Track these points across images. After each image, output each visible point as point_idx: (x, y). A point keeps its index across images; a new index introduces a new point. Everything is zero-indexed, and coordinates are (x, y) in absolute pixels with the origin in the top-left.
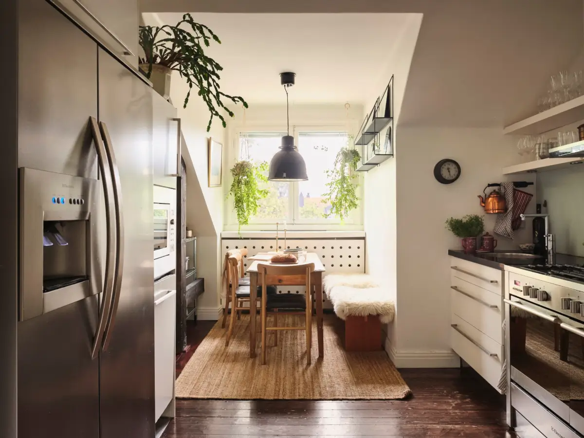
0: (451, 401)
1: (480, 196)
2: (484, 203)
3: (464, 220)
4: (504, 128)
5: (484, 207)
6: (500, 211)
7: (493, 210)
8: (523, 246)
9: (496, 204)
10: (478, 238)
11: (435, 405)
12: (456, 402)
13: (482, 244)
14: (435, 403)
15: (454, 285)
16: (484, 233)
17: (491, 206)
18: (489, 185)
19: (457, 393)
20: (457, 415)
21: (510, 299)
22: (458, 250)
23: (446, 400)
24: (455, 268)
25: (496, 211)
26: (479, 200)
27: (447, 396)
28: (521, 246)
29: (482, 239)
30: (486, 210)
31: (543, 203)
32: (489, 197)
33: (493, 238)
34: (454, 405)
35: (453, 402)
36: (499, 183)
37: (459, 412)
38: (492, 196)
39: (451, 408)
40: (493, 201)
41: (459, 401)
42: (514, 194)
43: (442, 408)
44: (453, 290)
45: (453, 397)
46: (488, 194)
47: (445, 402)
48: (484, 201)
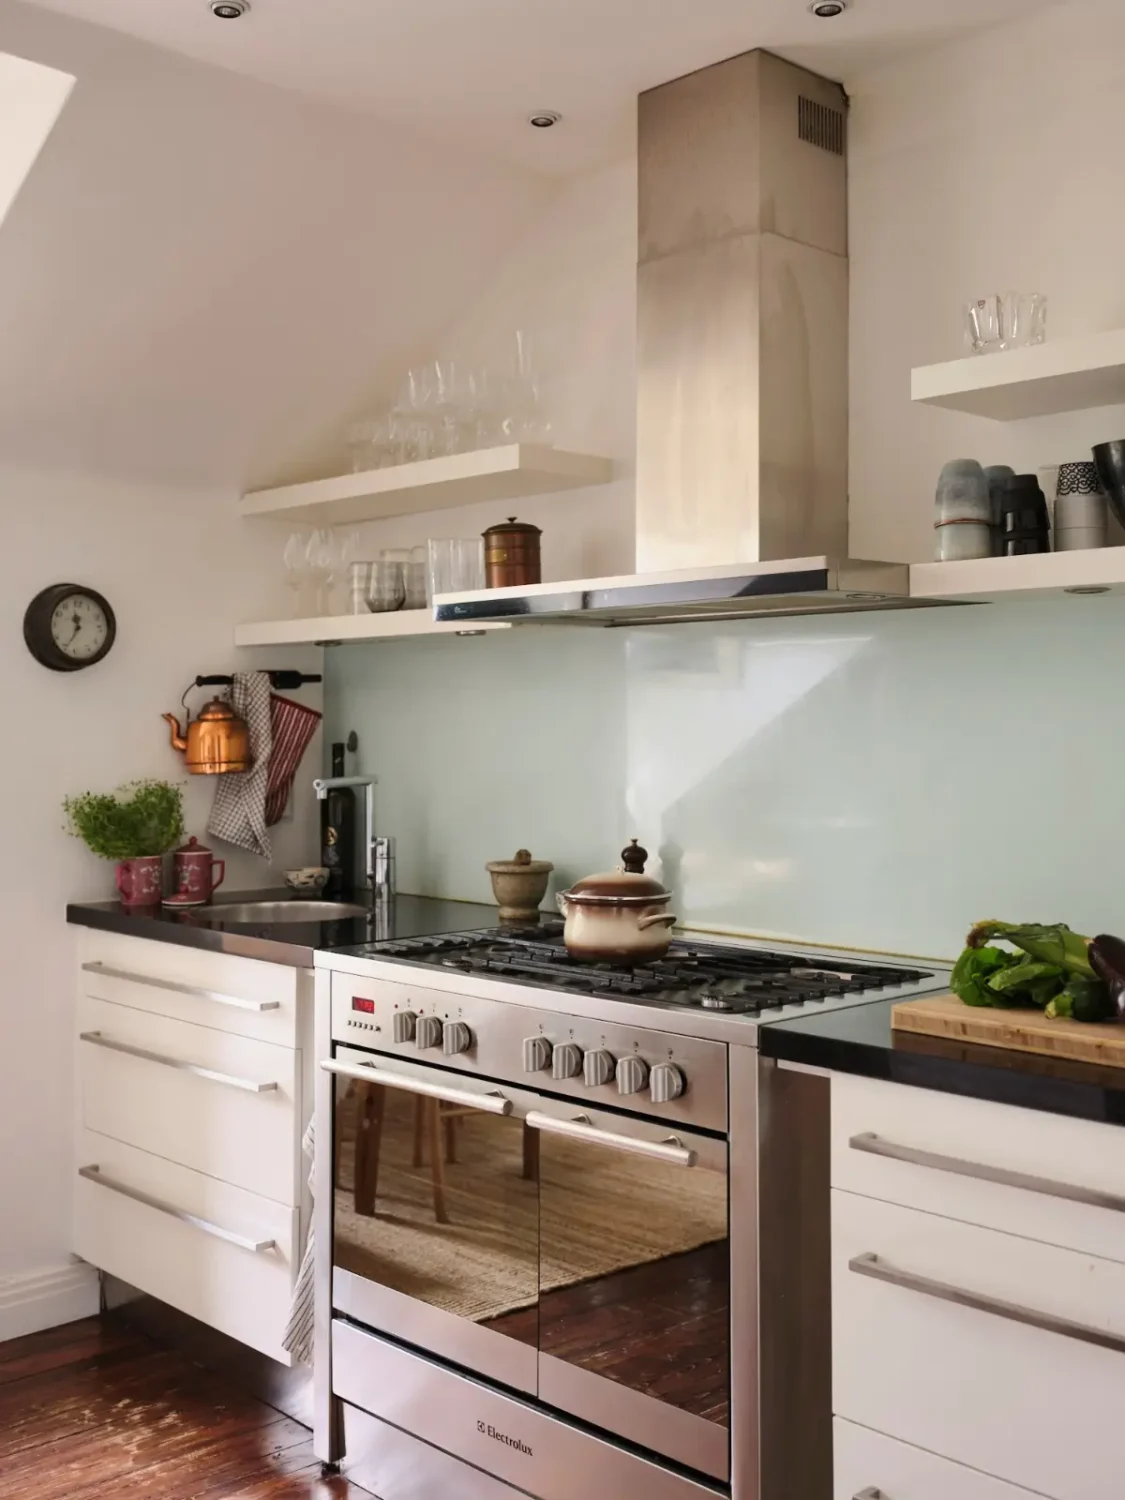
0: (119, 1439)
1: (168, 717)
2: (185, 739)
3: (123, 799)
4: (242, 497)
5: (184, 751)
6: (232, 766)
7: (213, 763)
8: (301, 876)
9: (223, 741)
10: (167, 856)
11: (75, 1471)
12: (138, 1438)
13: (176, 877)
14: (74, 1466)
15: (89, 1029)
16: (184, 840)
17: (203, 752)
18: (201, 681)
19: (126, 1407)
20: (160, 1482)
21: (334, 1055)
22: (104, 904)
23: (107, 1442)
24: (96, 967)
25: (224, 768)
26: (163, 730)
27: (102, 1425)
28: (292, 876)
29: (177, 860)
30: (190, 764)
31: (345, 740)
32: (200, 719)
33: (210, 856)
34: (136, 1452)
35: (129, 1441)
36: (228, 673)
37: (162, 1470)
38: (210, 716)
39: (130, 1464)
40: (211, 732)
41: (146, 1433)
42: (272, 709)
43: (100, 1475)
44: (87, 1044)
45: (121, 1422)
46: (196, 709)
47: (105, 1449)
48: (182, 733)
